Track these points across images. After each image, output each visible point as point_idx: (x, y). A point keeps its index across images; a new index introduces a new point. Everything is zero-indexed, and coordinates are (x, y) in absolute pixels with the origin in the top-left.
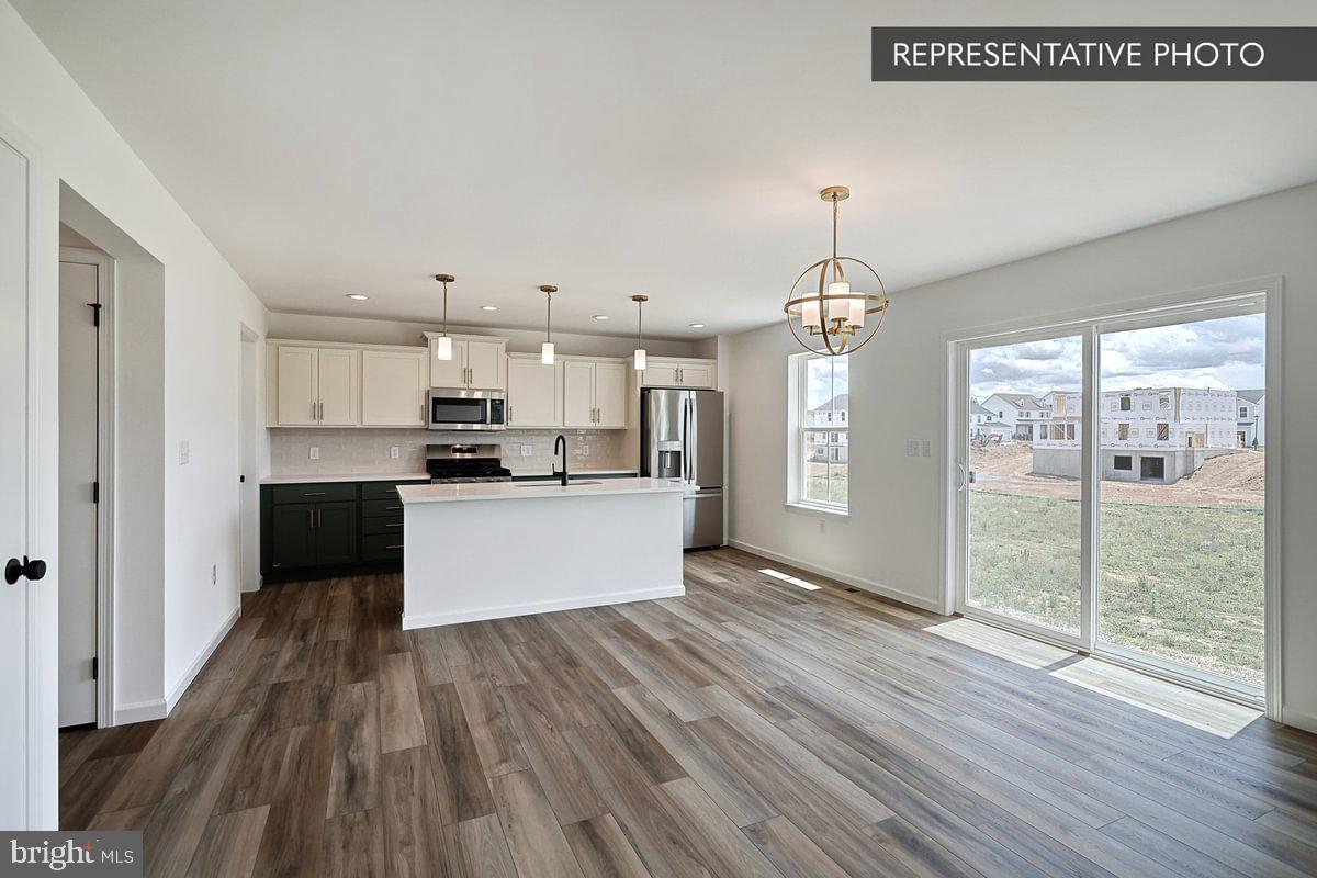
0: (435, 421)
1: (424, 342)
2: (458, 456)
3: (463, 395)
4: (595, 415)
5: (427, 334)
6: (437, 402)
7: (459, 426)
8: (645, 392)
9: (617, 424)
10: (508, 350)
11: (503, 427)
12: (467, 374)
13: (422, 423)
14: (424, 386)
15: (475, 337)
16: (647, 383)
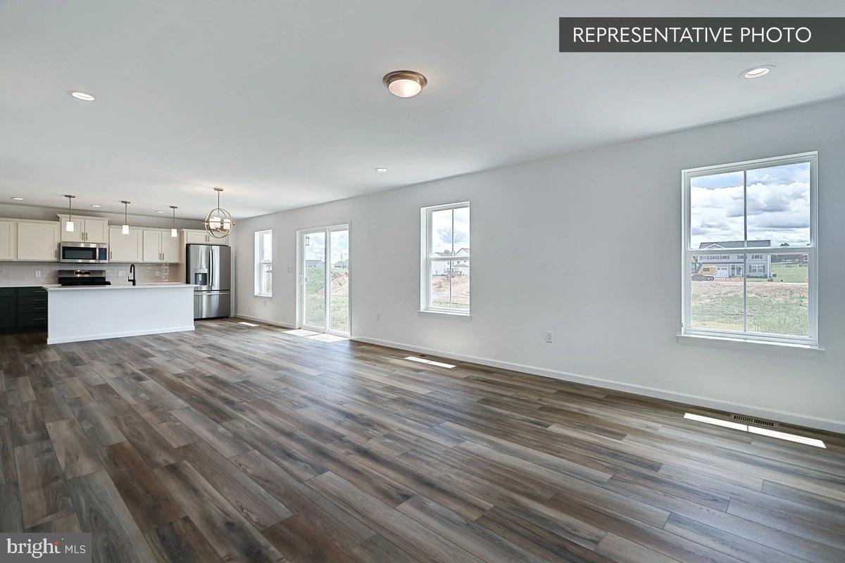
0: (64, 258)
1: (57, 219)
2: (79, 275)
3: (82, 246)
4: (162, 256)
5: (58, 215)
6: (65, 248)
7: (80, 261)
8: (188, 246)
9: (175, 261)
10: (110, 224)
11: (106, 261)
12: (84, 236)
13: (56, 259)
14: (57, 240)
15: (89, 217)
16: (189, 242)
